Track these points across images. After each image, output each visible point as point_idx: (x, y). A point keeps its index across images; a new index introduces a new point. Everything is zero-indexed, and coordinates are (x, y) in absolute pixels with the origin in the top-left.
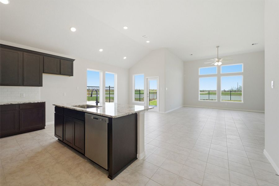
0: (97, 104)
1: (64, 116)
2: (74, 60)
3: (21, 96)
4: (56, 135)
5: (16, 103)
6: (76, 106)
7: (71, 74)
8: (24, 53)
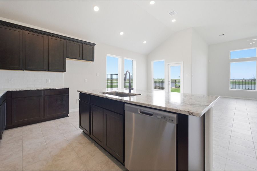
0: (130, 91)
1: (91, 104)
2: (95, 44)
3: (46, 82)
4: (81, 126)
5: (42, 89)
6: (104, 93)
7: (92, 59)
8: (49, 36)
